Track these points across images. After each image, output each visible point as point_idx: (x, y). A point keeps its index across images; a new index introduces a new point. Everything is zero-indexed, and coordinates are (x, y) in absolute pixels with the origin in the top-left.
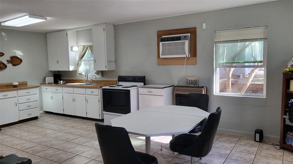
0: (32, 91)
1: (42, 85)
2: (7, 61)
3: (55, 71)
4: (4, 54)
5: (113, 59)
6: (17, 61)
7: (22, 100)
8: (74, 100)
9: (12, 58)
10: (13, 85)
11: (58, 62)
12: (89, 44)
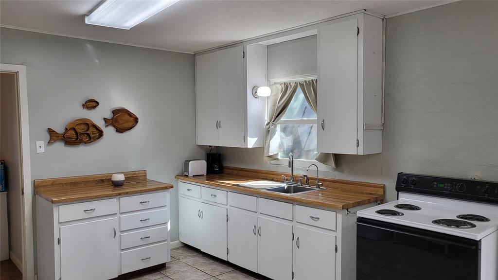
0: (153, 198)
1: (180, 180)
2: (105, 120)
3: (210, 146)
4: (98, 103)
5: (378, 121)
6: (127, 122)
7: (130, 221)
8: (257, 231)
9: (115, 112)
10: (112, 181)
11: (218, 125)
12: (301, 79)
